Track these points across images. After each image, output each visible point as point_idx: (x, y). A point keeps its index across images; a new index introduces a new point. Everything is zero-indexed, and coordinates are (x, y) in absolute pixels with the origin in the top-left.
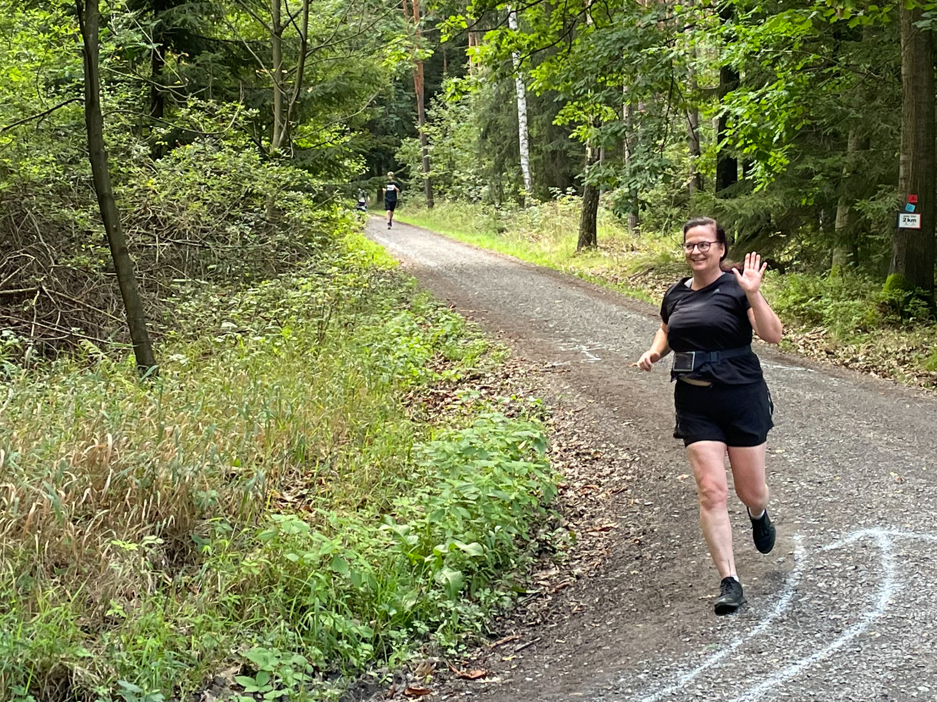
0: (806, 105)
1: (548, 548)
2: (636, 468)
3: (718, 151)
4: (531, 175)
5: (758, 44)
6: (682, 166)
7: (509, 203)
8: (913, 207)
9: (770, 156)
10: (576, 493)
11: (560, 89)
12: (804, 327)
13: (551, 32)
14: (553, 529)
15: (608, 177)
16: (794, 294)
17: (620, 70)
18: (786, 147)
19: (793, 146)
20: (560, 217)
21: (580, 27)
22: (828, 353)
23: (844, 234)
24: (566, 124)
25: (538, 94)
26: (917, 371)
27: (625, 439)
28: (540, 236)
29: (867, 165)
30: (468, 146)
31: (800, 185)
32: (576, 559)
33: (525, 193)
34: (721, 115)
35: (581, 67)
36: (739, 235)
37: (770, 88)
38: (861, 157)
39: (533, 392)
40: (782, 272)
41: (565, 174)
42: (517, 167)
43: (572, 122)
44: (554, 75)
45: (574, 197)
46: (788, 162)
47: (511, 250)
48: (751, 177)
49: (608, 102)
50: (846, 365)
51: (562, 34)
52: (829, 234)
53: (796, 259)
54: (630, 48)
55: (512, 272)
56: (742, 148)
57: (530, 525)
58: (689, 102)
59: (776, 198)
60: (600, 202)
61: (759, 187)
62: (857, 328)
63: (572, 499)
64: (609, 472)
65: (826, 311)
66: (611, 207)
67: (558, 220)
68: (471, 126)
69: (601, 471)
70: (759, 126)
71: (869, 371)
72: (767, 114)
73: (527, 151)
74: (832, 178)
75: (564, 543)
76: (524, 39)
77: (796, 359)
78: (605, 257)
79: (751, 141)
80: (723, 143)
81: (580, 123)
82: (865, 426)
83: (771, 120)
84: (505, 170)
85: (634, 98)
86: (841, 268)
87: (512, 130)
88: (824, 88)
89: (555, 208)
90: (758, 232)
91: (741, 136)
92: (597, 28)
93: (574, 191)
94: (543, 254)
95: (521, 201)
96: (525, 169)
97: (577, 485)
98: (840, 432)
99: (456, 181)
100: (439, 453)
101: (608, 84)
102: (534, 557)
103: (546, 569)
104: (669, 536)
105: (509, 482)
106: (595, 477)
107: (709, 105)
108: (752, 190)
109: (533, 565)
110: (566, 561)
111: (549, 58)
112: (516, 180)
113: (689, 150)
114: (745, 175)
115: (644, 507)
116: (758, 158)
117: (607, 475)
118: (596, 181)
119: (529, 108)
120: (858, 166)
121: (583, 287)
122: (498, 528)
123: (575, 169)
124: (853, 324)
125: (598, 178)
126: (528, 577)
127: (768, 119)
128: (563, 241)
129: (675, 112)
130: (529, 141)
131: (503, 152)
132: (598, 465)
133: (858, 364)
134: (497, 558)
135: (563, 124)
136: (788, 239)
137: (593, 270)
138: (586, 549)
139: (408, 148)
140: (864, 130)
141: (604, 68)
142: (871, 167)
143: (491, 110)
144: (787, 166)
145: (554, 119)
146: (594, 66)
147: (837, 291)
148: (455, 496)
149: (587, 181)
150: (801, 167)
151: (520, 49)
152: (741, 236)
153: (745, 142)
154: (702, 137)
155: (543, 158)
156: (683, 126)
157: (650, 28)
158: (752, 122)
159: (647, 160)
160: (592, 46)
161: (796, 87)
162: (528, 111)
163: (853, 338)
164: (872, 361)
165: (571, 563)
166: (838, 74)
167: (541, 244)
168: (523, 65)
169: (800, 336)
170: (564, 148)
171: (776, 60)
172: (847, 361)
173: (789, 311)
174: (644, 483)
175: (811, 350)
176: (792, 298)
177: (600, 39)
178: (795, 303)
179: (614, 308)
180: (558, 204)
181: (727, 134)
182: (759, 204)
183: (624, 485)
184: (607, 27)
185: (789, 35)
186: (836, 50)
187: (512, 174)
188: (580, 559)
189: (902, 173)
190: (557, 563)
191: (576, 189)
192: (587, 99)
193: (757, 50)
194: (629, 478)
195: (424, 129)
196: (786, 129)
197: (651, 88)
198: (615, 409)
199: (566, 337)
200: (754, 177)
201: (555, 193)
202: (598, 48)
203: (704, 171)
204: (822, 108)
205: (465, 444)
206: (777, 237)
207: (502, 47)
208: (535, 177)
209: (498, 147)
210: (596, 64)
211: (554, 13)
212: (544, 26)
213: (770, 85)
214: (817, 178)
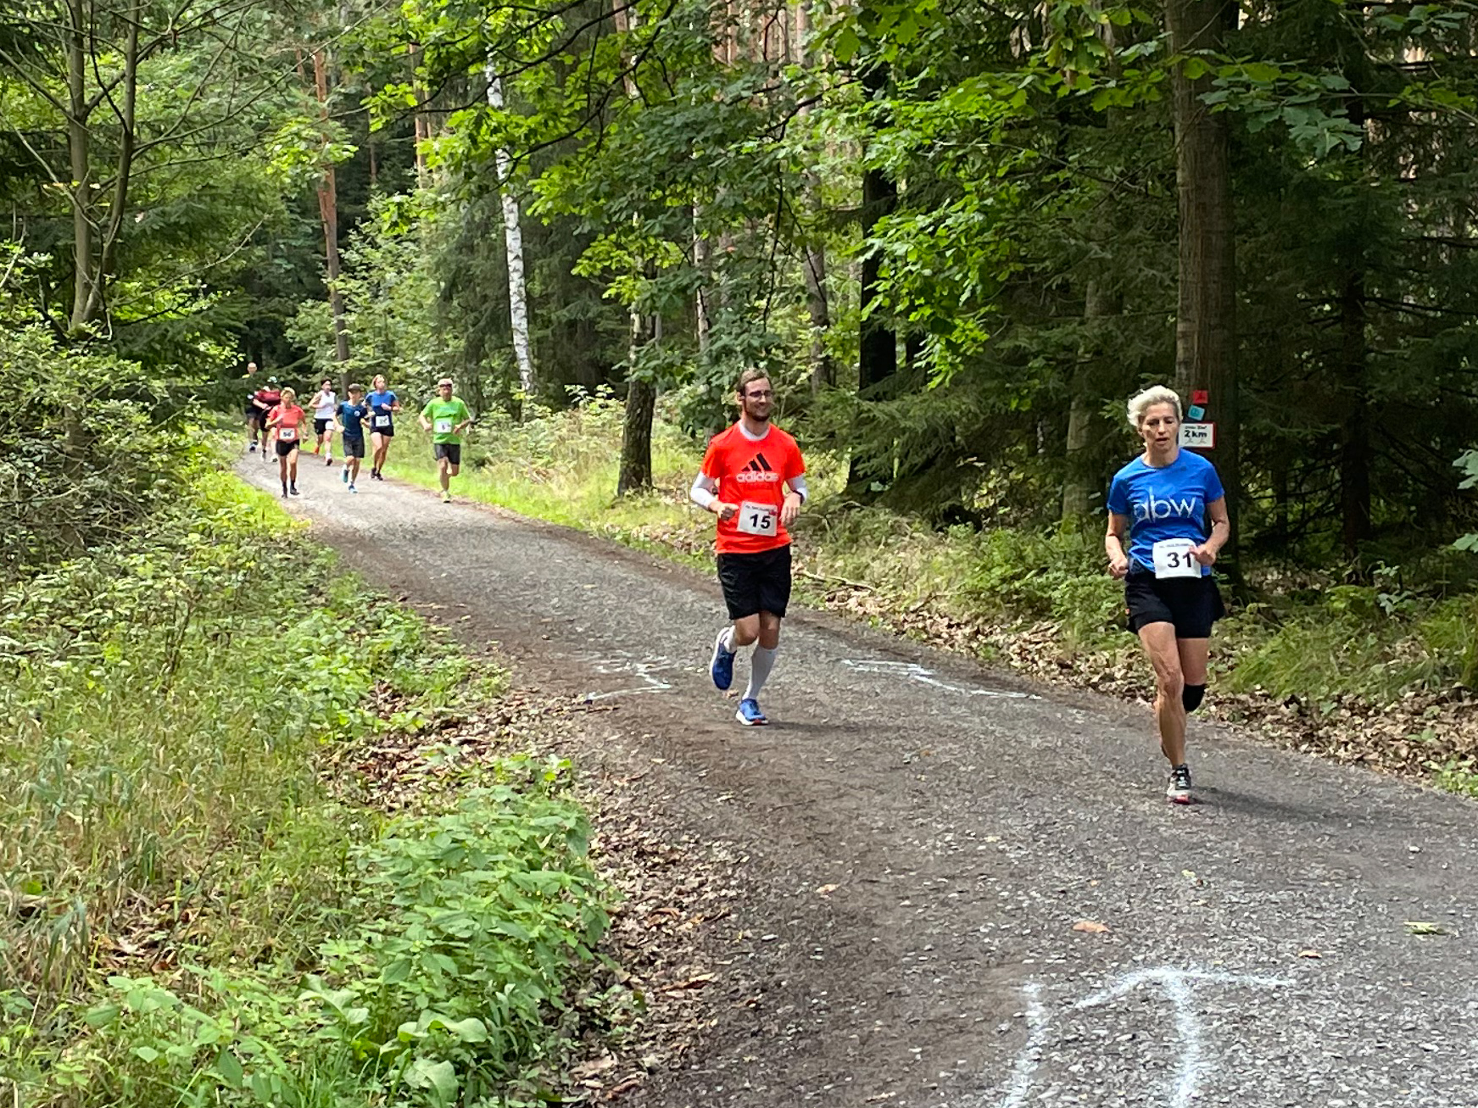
0: (1016, 238)
1: (597, 1021)
2: (744, 875)
3: (864, 318)
4: (532, 365)
5: (930, 131)
6: (797, 344)
7: (494, 414)
8: (1202, 411)
9: (956, 327)
10: (639, 923)
11: (583, 212)
12: (1019, 621)
13: (567, 112)
14: (604, 988)
15: (671, 365)
16: (1001, 566)
17: (688, 179)
18: (983, 311)
19: (994, 309)
20: (585, 438)
21: (618, 104)
22: (1062, 665)
23: (1083, 459)
24: (597, 273)
25: (545, 222)
26: (1215, 694)
27: (721, 826)
28: (551, 471)
29: (1121, 340)
30: (418, 314)
31: (1009, 376)
32: (646, 1040)
33: (522, 396)
34: (869, 255)
35: (622, 173)
36: (901, 464)
37: (953, 208)
38: (1111, 327)
39: (555, 747)
40: (978, 527)
41: (593, 363)
42: (508, 350)
43: (606, 269)
44: (574, 187)
45: (612, 402)
46: (986, 337)
47: (500, 498)
48: (922, 364)
49: (668, 234)
50: (1095, 686)
51: (586, 116)
52: (1060, 460)
53: (1003, 503)
54: (706, 140)
55: (503, 534)
56: (907, 312)
57: (563, 982)
58: (811, 234)
59: (964, 399)
60: (655, 411)
61: (937, 380)
62: (1110, 622)
63: (634, 934)
64: (696, 885)
65: (1056, 594)
66: (677, 419)
67: (583, 443)
68: (422, 279)
69: (683, 882)
70: (934, 274)
71: (1134, 697)
72: (948, 253)
73: (524, 322)
74: (1063, 362)
75: (625, 1012)
76: (518, 126)
77: (1009, 678)
78: (667, 506)
79: (922, 301)
80: (873, 305)
81: (621, 271)
82: (1135, 792)
83: (955, 264)
84: (486, 356)
85: (715, 227)
86: (1080, 518)
87: (497, 285)
88: (1045, 209)
89: (578, 423)
90: (935, 457)
91: (905, 291)
92: (647, 105)
93: (610, 390)
94: (557, 504)
95: (515, 410)
96: (521, 352)
97: (641, 908)
98: (1094, 802)
99: (397, 375)
100: (399, 860)
101: (668, 204)
102: (573, 1036)
103: (593, 1059)
104: (808, 994)
105: (527, 907)
106: (672, 895)
107: (845, 238)
108: (925, 382)
109: (571, 1053)
110: (628, 1043)
111: (565, 157)
112: (505, 373)
113: (809, 316)
114: (910, 359)
115: (760, 944)
116: (933, 331)
117: (694, 890)
118: (650, 373)
119: (527, 245)
120: (1105, 342)
121: (634, 561)
122: (509, 987)
123: (609, 353)
124: (1103, 615)
125: (654, 369)
126: (564, 1075)
127: (950, 263)
128: (594, 479)
129: (787, 251)
130: (528, 304)
131: (482, 323)
132: (676, 874)
133: (1114, 684)
134: (509, 1042)
135: (591, 274)
136: (987, 469)
137: (648, 529)
138: (663, 1022)
139: (310, 319)
140: (1115, 280)
141: (662, 175)
142: (1129, 341)
143: (460, 249)
144: (984, 344)
145: (574, 264)
146: (642, 172)
147: (1073, 559)
148: (430, 933)
149: (633, 375)
150: (1007, 344)
151: (512, 143)
152: (906, 466)
153: (912, 302)
154: (832, 292)
155: (554, 334)
156: (799, 275)
157: (740, 105)
158: (923, 267)
159: (738, 335)
160: (640, 136)
161: (999, 206)
162: (524, 250)
163: (1104, 640)
164: (1138, 678)
165: (638, 1047)
166: (1067, 185)
167: (553, 486)
168: (519, 171)
169: (1013, 638)
170: (590, 315)
171: (962, 159)
172: (1095, 679)
173: (993, 596)
174: (759, 902)
175: (1033, 661)
176: (997, 572)
177: (653, 124)
178: (1003, 580)
179: (689, 596)
180: (582, 415)
181: (879, 289)
182: (937, 409)
183: (724, 908)
184: (665, 104)
185: (981, 118)
186: (1063, 143)
187: (497, 363)
188: (653, 1038)
189: (1180, 354)
190: (614, 1047)
191: (613, 388)
192: (632, 229)
193: (927, 142)
194: (732, 893)
195: (339, 285)
196: (982, 280)
197: (745, 211)
198: (703, 774)
199: (607, 649)
200: (928, 364)
201: (576, 395)
202: (651, 140)
203: (838, 354)
204: (1042, 242)
205: (445, 843)
206: (971, 466)
207: (479, 139)
208: (539, 368)
209: (472, 316)
210: (647, 169)
211: (571, 79)
212: (553, 102)
213: (952, 203)
214: (1035, 364)
